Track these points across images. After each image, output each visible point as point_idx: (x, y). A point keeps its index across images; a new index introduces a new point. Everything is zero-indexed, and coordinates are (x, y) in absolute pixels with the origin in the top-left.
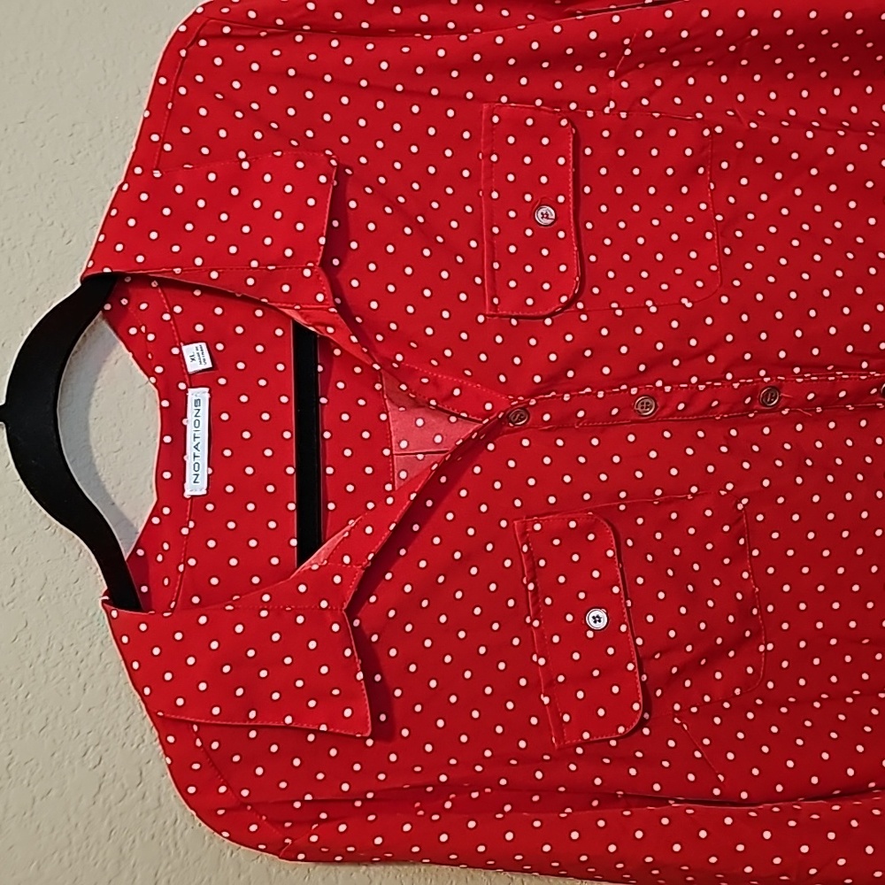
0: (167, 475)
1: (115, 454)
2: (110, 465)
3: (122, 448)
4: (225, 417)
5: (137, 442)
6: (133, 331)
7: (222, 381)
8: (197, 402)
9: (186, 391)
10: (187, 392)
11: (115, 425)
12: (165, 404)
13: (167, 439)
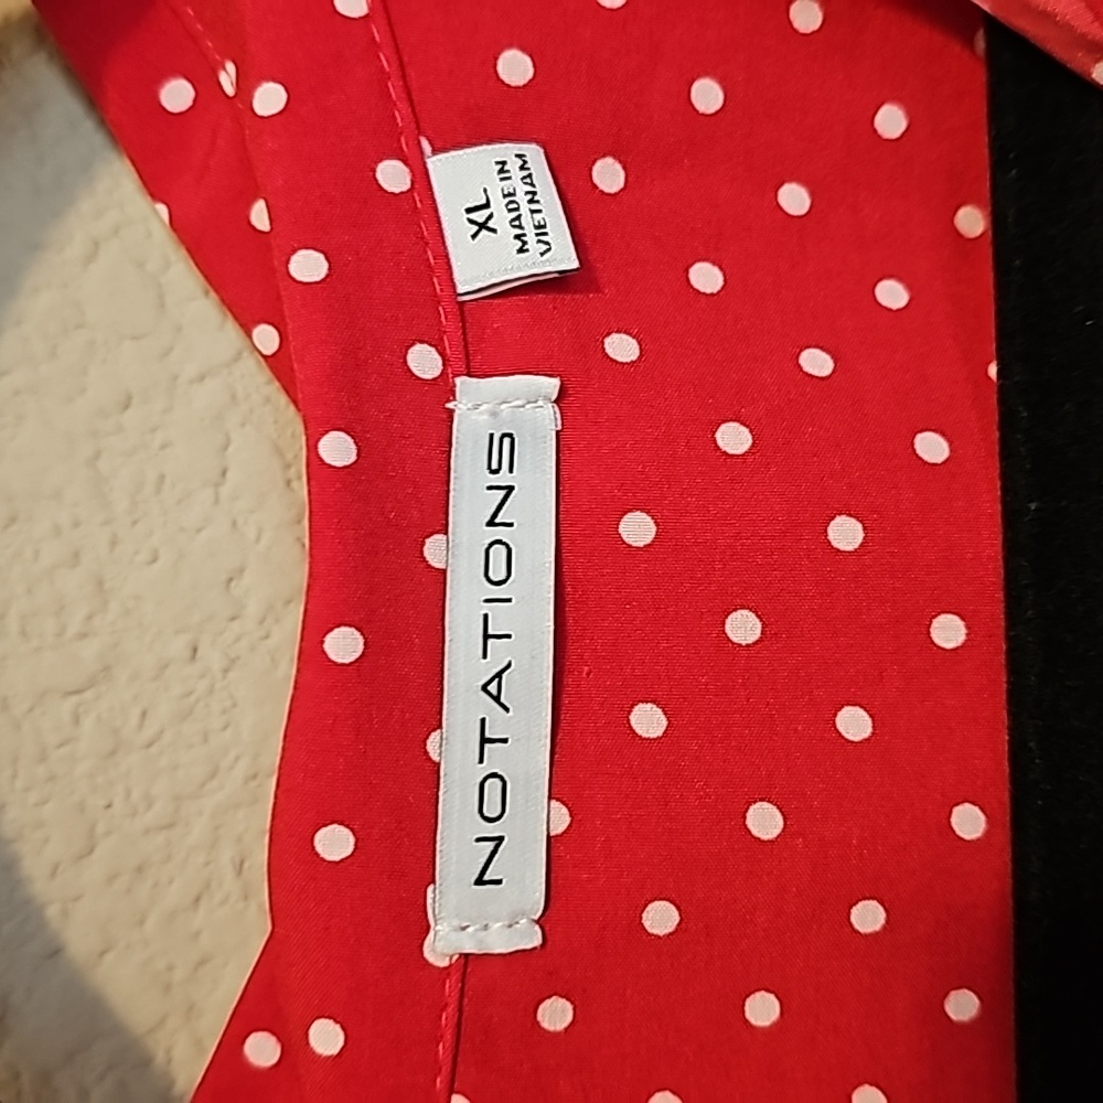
0: (334, 843)
1: (74, 699)
2: (43, 758)
3: (107, 669)
4: (637, 529)
5: (179, 646)
6: (177, 95)
7: (622, 348)
8: (502, 449)
9: (442, 388)
10: (451, 394)
11: (76, 557)
12: (338, 449)
13: (344, 645)
